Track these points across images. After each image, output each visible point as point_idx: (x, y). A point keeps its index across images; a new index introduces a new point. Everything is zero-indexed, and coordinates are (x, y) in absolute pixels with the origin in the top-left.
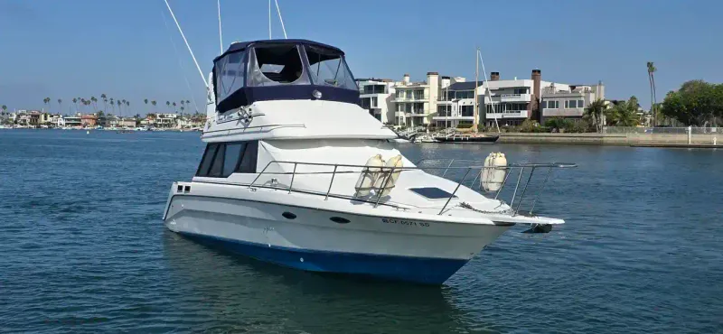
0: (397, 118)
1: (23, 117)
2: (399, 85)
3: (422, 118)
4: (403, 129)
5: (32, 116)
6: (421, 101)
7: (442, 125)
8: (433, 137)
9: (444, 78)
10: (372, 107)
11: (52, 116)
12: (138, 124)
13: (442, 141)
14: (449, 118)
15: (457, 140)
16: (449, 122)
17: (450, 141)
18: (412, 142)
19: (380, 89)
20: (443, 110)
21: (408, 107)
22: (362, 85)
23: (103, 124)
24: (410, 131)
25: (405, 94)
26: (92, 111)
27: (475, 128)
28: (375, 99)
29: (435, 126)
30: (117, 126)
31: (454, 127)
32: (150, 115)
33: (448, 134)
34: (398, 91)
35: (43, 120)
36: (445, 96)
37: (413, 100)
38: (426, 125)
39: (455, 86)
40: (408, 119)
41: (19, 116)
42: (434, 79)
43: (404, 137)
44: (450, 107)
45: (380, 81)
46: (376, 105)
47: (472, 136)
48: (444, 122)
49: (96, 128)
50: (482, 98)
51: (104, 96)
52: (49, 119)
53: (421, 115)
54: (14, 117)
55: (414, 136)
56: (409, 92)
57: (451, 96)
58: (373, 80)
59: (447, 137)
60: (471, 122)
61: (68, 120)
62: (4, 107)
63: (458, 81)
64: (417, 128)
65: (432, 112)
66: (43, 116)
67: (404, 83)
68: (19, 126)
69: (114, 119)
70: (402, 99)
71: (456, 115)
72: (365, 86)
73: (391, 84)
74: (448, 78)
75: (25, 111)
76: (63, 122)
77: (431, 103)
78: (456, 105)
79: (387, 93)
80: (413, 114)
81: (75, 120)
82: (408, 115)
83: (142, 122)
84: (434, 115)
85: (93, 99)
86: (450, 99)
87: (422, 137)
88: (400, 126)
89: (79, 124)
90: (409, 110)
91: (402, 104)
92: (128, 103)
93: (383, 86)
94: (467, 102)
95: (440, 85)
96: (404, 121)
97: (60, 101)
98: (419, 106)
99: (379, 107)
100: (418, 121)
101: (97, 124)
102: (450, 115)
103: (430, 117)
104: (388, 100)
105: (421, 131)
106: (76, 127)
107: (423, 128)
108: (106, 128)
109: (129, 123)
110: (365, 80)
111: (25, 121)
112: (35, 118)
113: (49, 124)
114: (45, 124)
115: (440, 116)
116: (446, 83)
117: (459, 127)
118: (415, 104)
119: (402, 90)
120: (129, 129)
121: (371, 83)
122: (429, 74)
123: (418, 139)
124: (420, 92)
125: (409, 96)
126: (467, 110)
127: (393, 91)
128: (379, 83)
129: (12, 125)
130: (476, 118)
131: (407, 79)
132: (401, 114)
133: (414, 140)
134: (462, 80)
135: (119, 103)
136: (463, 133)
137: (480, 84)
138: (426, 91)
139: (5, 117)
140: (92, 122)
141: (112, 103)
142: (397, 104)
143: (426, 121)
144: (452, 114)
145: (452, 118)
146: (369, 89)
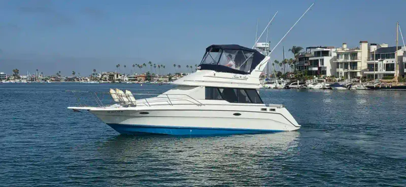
0: (338, 73)
1: (105, 76)
2: (340, 50)
3: (356, 72)
4: (342, 80)
5: (110, 75)
6: (355, 61)
7: (371, 77)
8: (365, 86)
9: (372, 44)
10: (320, 66)
11: (121, 75)
12: (170, 79)
13: (371, 88)
14: (376, 72)
15: (382, 88)
16: (376, 75)
17: (377, 88)
18: (349, 89)
19: (326, 53)
20: (371, 67)
21: (346, 65)
22: (313, 51)
23: (150, 80)
24: (347, 82)
25: (343, 56)
26: (144, 72)
27: (396, 79)
28: (322, 60)
29: (365, 78)
30: (158, 80)
31: (379, 79)
32: (176, 74)
33: (375, 83)
34: (338, 54)
35: (116, 78)
36: (373, 57)
37: (349, 60)
38: (359, 78)
39: (380, 50)
40: (346, 74)
41: (102, 75)
42: (365, 46)
43: (342, 86)
44: (377, 65)
45: (325, 48)
46: (323, 64)
47: (393, 85)
48: (372, 75)
49: (145, 82)
50: (400, 58)
51: (150, 63)
52: (119, 77)
53: (355, 71)
54: (100, 77)
55: (350, 85)
56: (346, 55)
57: (377, 57)
58: (320, 47)
59: (375, 85)
60: (393, 75)
61: (130, 77)
62: (95, 70)
63: (382, 46)
64: (352, 80)
65: (363, 69)
66: (116, 75)
67: (343, 49)
68: (103, 82)
69: (156, 77)
70: (341, 60)
71: (381, 70)
72: (315, 52)
73: (334, 50)
74: (376, 45)
75: (106, 73)
76: (127, 79)
77: (363, 62)
78: (382, 64)
79: (331, 56)
80: (350, 70)
81: (134, 77)
82: (346, 71)
83: (172, 78)
84: (365, 70)
85: (144, 64)
86: (377, 59)
87: (356, 86)
88: (340, 78)
89: (136, 80)
90: (346, 67)
91: (342, 63)
92: (164, 67)
93: (328, 51)
94: (390, 61)
95: (369, 49)
96: (343, 75)
97: (125, 66)
98: (354, 65)
99: (325, 65)
100: (353, 75)
101: (146, 80)
102: (377, 70)
103: (362, 72)
104: (331, 61)
105: (355, 81)
106: (134, 82)
107: (357, 80)
108: (151, 83)
109: (165, 79)
110: (315, 48)
111: (106, 78)
112: (111, 76)
113: (119, 80)
114: (117, 80)
115: (370, 71)
116: (374, 48)
117: (383, 78)
118: (351, 63)
119: (342, 53)
120: (165, 82)
121: (319, 49)
122: (361, 42)
123: (353, 87)
124: (354, 55)
125: (346, 57)
126: (390, 67)
127: (335, 54)
128: (325, 50)
129: (99, 81)
130: (396, 72)
131: (345, 46)
132: (341, 70)
133: (350, 88)
134: (386, 46)
135: (159, 66)
136: (387, 83)
137: (400, 48)
138: (359, 55)
139: (95, 76)
140: (143, 79)
141: (155, 67)
142: (338, 63)
143: (359, 75)
144: (379, 69)
145: (379, 72)
146: (318, 54)
